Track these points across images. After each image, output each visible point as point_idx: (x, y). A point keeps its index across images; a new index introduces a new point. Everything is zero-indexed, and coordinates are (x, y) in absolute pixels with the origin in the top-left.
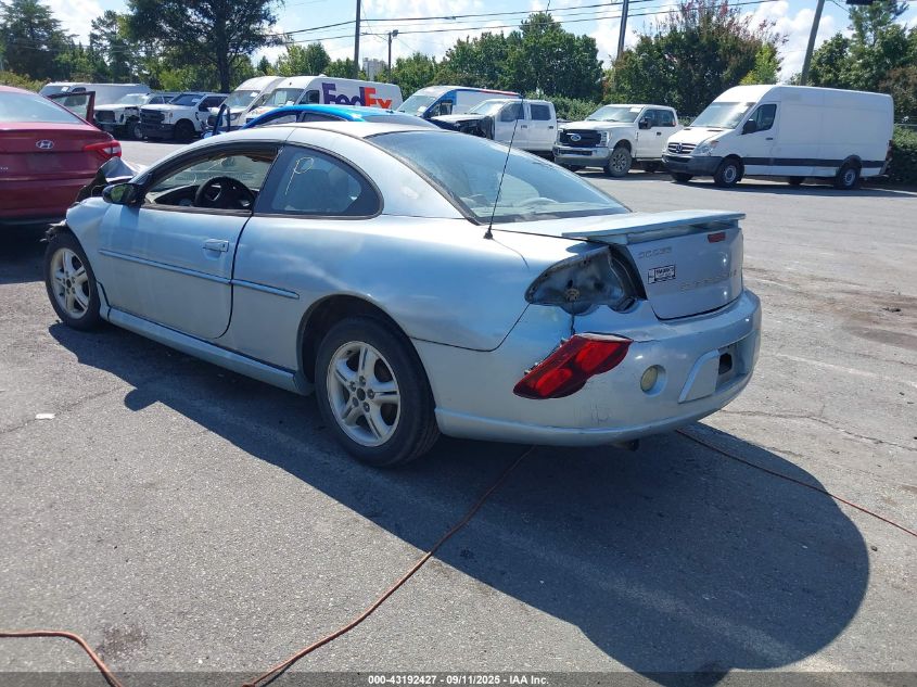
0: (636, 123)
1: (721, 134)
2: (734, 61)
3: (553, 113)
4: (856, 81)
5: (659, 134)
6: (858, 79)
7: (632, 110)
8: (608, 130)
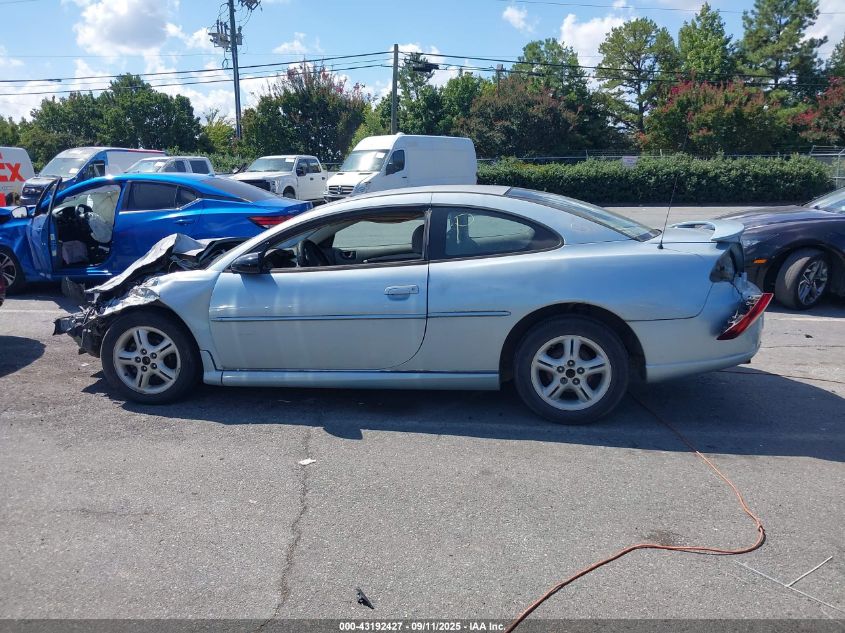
0: (294, 171)
1: (371, 177)
2: (344, 116)
3: (211, 167)
4: (413, 128)
5: (312, 179)
6: (414, 126)
7: (287, 161)
8: (275, 178)
